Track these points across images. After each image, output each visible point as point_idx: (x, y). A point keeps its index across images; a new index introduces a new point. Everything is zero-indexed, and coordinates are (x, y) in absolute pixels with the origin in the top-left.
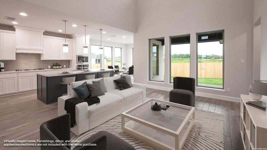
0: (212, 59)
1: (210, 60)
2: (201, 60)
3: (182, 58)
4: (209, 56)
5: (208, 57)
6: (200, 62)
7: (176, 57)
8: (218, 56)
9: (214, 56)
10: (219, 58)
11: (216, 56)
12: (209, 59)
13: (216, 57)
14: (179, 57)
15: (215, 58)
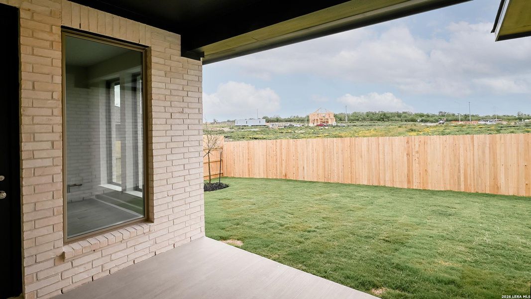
0: (441, 122)
1: (437, 125)
2: (415, 125)
3: (371, 120)
4: (433, 116)
5: (431, 119)
6: (412, 130)
7: (358, 120)
8: (454, 115)
9: (443, 116)
10: (457, 120)
11: (449, 115)
12: (432, 122)
13: (450, 118)
14: (364, 119)
15: (447, 120)
